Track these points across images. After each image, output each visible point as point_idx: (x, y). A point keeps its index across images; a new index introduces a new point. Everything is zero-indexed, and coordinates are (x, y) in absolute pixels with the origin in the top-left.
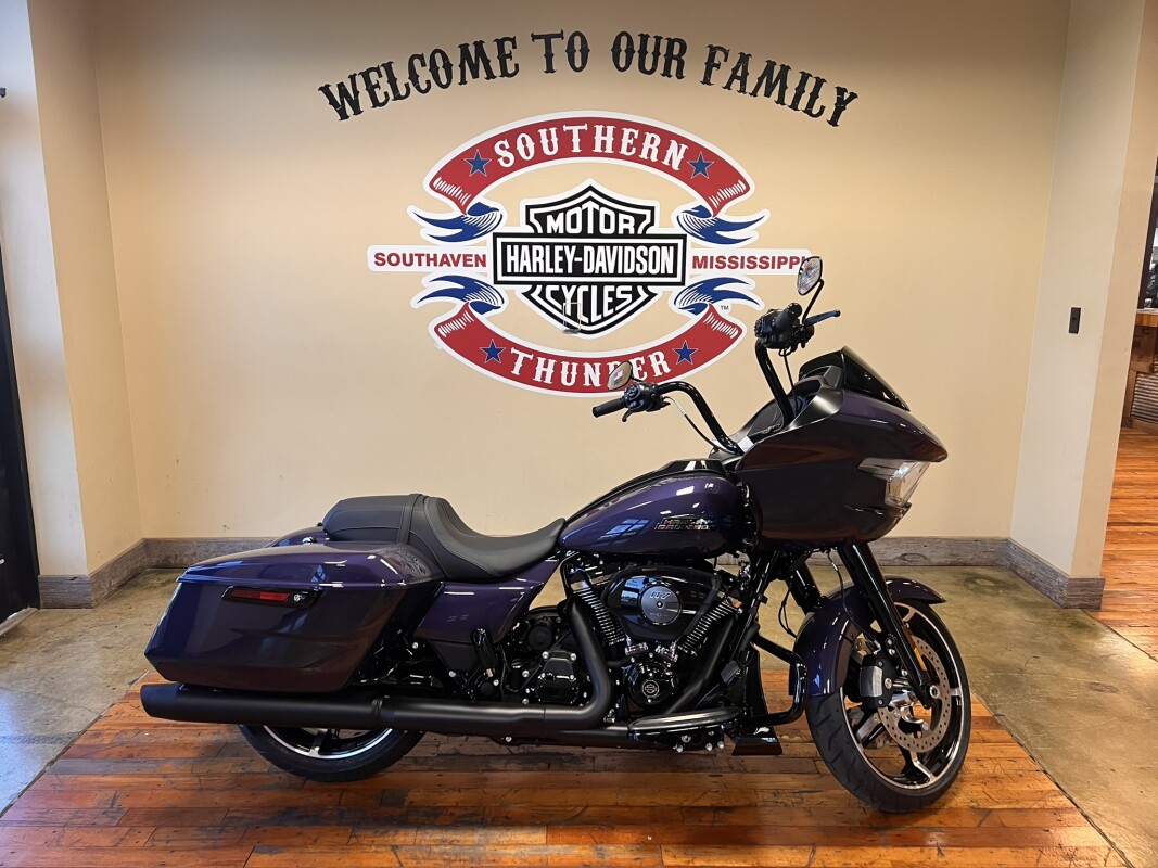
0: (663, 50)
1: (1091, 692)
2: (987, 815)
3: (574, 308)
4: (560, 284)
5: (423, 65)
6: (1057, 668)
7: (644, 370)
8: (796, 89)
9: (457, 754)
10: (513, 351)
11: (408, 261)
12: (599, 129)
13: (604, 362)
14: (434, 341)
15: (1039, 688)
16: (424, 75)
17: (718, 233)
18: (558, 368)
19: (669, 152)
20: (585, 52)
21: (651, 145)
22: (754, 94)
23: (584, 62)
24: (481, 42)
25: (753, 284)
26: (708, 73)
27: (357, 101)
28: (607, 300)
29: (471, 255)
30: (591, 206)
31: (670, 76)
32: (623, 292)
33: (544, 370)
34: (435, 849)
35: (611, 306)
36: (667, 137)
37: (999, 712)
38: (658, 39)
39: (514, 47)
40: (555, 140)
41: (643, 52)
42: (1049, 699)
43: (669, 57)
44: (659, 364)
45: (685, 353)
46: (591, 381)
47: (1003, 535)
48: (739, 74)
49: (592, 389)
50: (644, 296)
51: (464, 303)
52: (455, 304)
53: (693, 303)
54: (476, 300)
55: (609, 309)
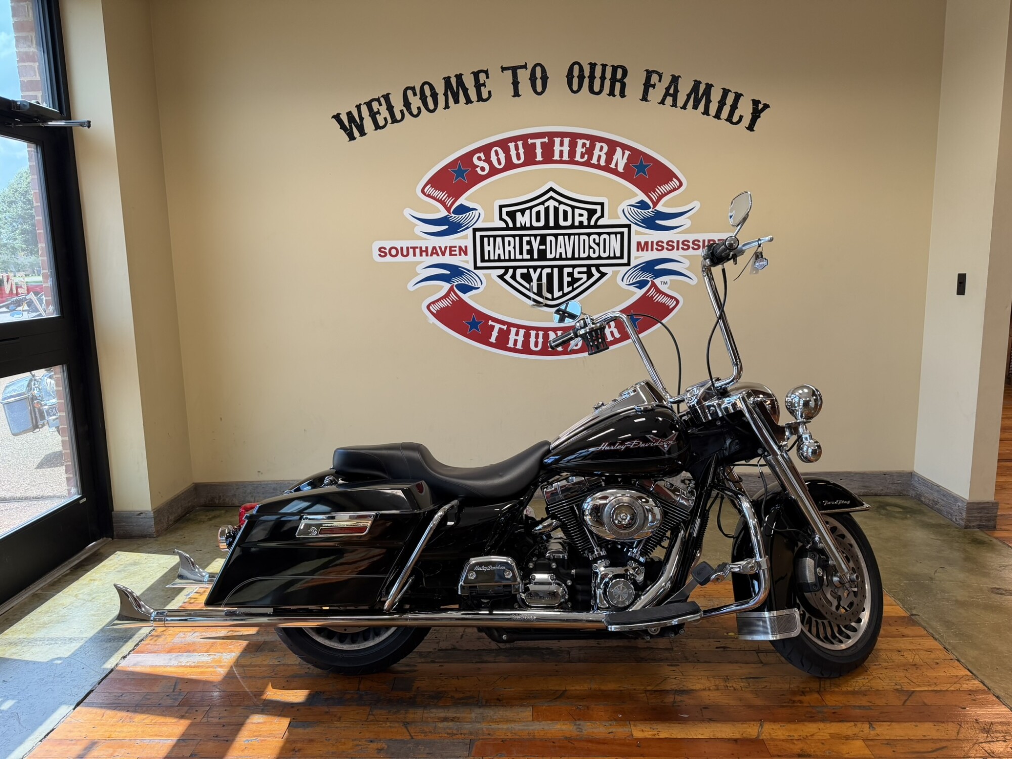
0: (608, 75)
1: (993, 595)
2: (910, 695)
3: (540, 286)
4: (528, 267)
5: (415, 94)
6: (962, 576)
8: (719, 102)
9: (454, 649)
10: (490, 323)
11: (405, 253)
12: (557, 140)
14: (427, 316)
15: (948, 593)
16: (416, 102)
17: (657, 222)
18: (527, 336)
19: (615, 157)
20: (545, 79)
21: (601, 152)
22: (684, 107)
23: (544, 86)
24: (461, 75)
25: (687, 263)
26: (646, 92)
27: (362, 125)
29: (456, 247)
30: (552, 204)
31: (614, 96)
32: (579, 273)
33: (516, 338)
34: (441, 725)
35: (570, 284)
36: (613, 146)
37: (914, 612)
38: (604, 66)
39: (487, 77)
40: (521, 151)
41: (592, 77)
42: (957, 601)
43: (614, 80)
44: (611, 330)
47: (907, 469)
48: (671, 91)
49: (555, 353)
50: (597, 275)
51: (450, 285)
52: (443, 287)
53: (638, 279)
54: (460, 282)
55: (568, 287)
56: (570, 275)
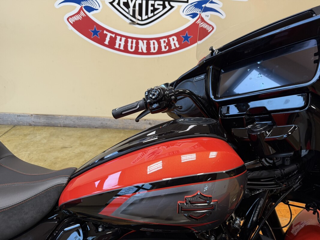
3: (134, 11)
7: (167, 45)
10: (105, 32)
13: (148, 40)
14: (67, 25)
18: (126, 42)
25: (221, 4)
28: (151, 8)
32: (158, 5)
33: (120, 43)
35: (152, 11)
44: (174, 42)
45: (186, 38)
46: (142, 50)
49: (142, 53)
50: (168, 7)
51: (81, 6)
52: (76, 7)
53: (192, 12)
54: (86, 5)
55: (151, 13)
56: (153, 5)
